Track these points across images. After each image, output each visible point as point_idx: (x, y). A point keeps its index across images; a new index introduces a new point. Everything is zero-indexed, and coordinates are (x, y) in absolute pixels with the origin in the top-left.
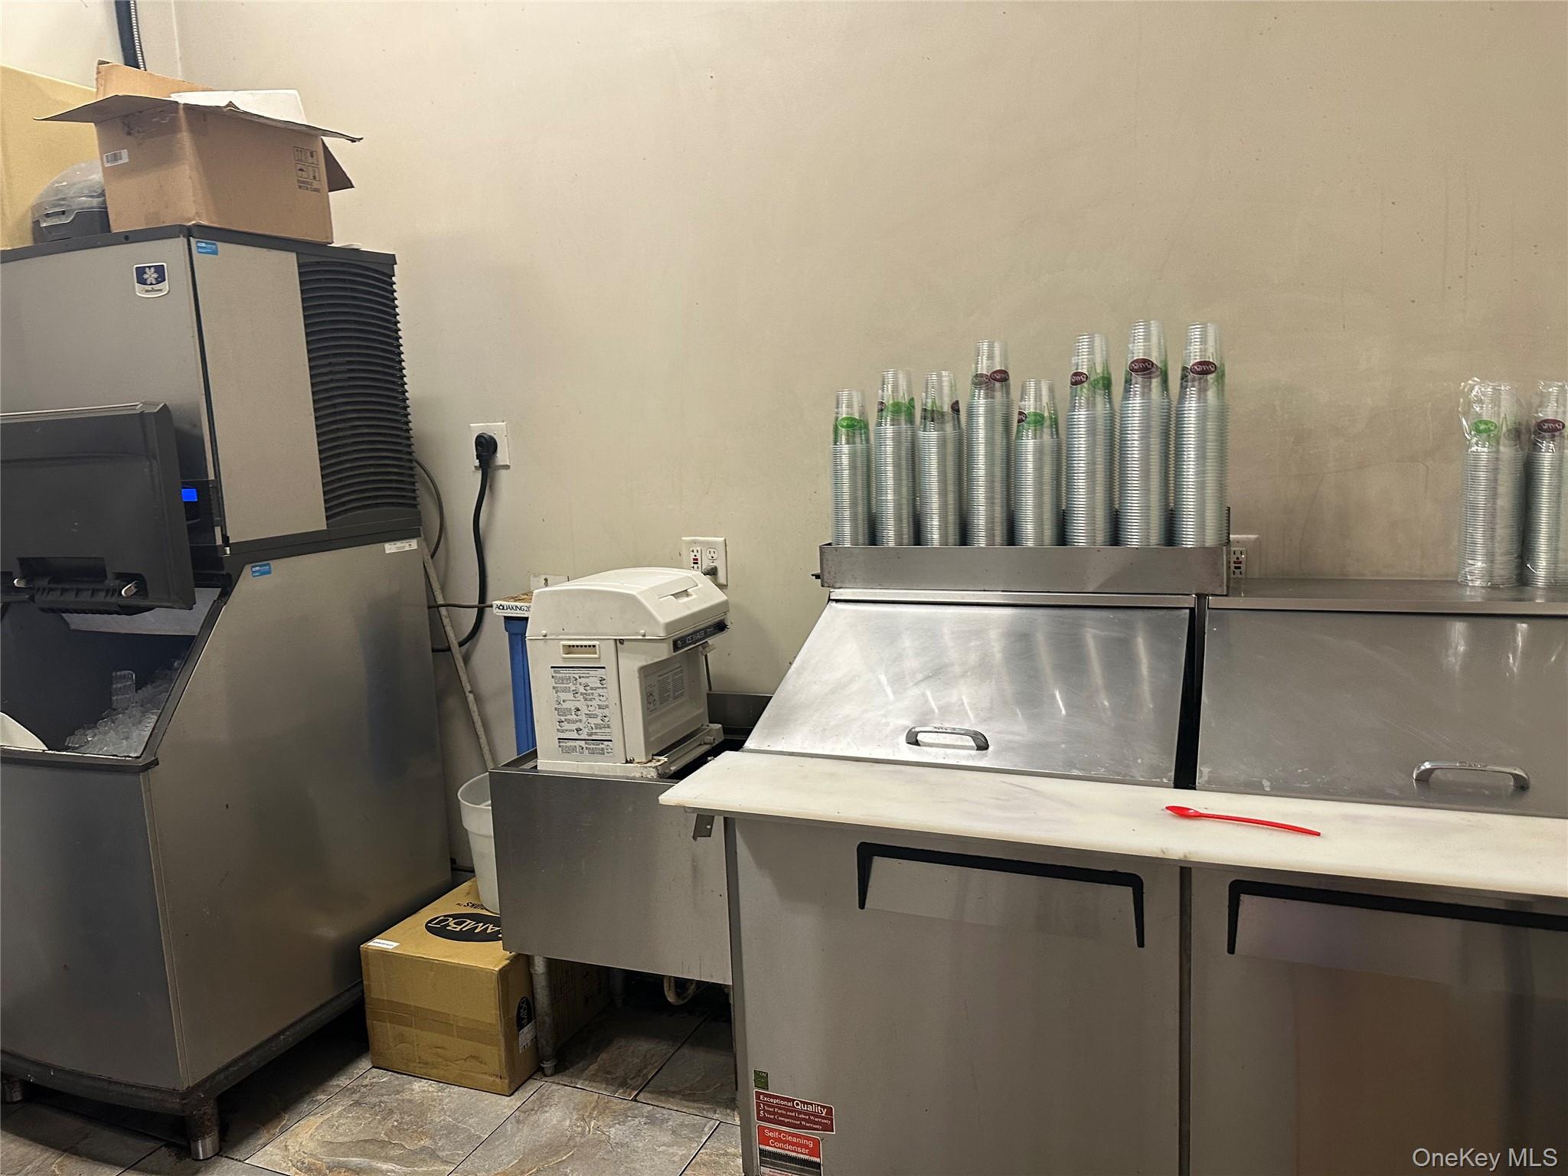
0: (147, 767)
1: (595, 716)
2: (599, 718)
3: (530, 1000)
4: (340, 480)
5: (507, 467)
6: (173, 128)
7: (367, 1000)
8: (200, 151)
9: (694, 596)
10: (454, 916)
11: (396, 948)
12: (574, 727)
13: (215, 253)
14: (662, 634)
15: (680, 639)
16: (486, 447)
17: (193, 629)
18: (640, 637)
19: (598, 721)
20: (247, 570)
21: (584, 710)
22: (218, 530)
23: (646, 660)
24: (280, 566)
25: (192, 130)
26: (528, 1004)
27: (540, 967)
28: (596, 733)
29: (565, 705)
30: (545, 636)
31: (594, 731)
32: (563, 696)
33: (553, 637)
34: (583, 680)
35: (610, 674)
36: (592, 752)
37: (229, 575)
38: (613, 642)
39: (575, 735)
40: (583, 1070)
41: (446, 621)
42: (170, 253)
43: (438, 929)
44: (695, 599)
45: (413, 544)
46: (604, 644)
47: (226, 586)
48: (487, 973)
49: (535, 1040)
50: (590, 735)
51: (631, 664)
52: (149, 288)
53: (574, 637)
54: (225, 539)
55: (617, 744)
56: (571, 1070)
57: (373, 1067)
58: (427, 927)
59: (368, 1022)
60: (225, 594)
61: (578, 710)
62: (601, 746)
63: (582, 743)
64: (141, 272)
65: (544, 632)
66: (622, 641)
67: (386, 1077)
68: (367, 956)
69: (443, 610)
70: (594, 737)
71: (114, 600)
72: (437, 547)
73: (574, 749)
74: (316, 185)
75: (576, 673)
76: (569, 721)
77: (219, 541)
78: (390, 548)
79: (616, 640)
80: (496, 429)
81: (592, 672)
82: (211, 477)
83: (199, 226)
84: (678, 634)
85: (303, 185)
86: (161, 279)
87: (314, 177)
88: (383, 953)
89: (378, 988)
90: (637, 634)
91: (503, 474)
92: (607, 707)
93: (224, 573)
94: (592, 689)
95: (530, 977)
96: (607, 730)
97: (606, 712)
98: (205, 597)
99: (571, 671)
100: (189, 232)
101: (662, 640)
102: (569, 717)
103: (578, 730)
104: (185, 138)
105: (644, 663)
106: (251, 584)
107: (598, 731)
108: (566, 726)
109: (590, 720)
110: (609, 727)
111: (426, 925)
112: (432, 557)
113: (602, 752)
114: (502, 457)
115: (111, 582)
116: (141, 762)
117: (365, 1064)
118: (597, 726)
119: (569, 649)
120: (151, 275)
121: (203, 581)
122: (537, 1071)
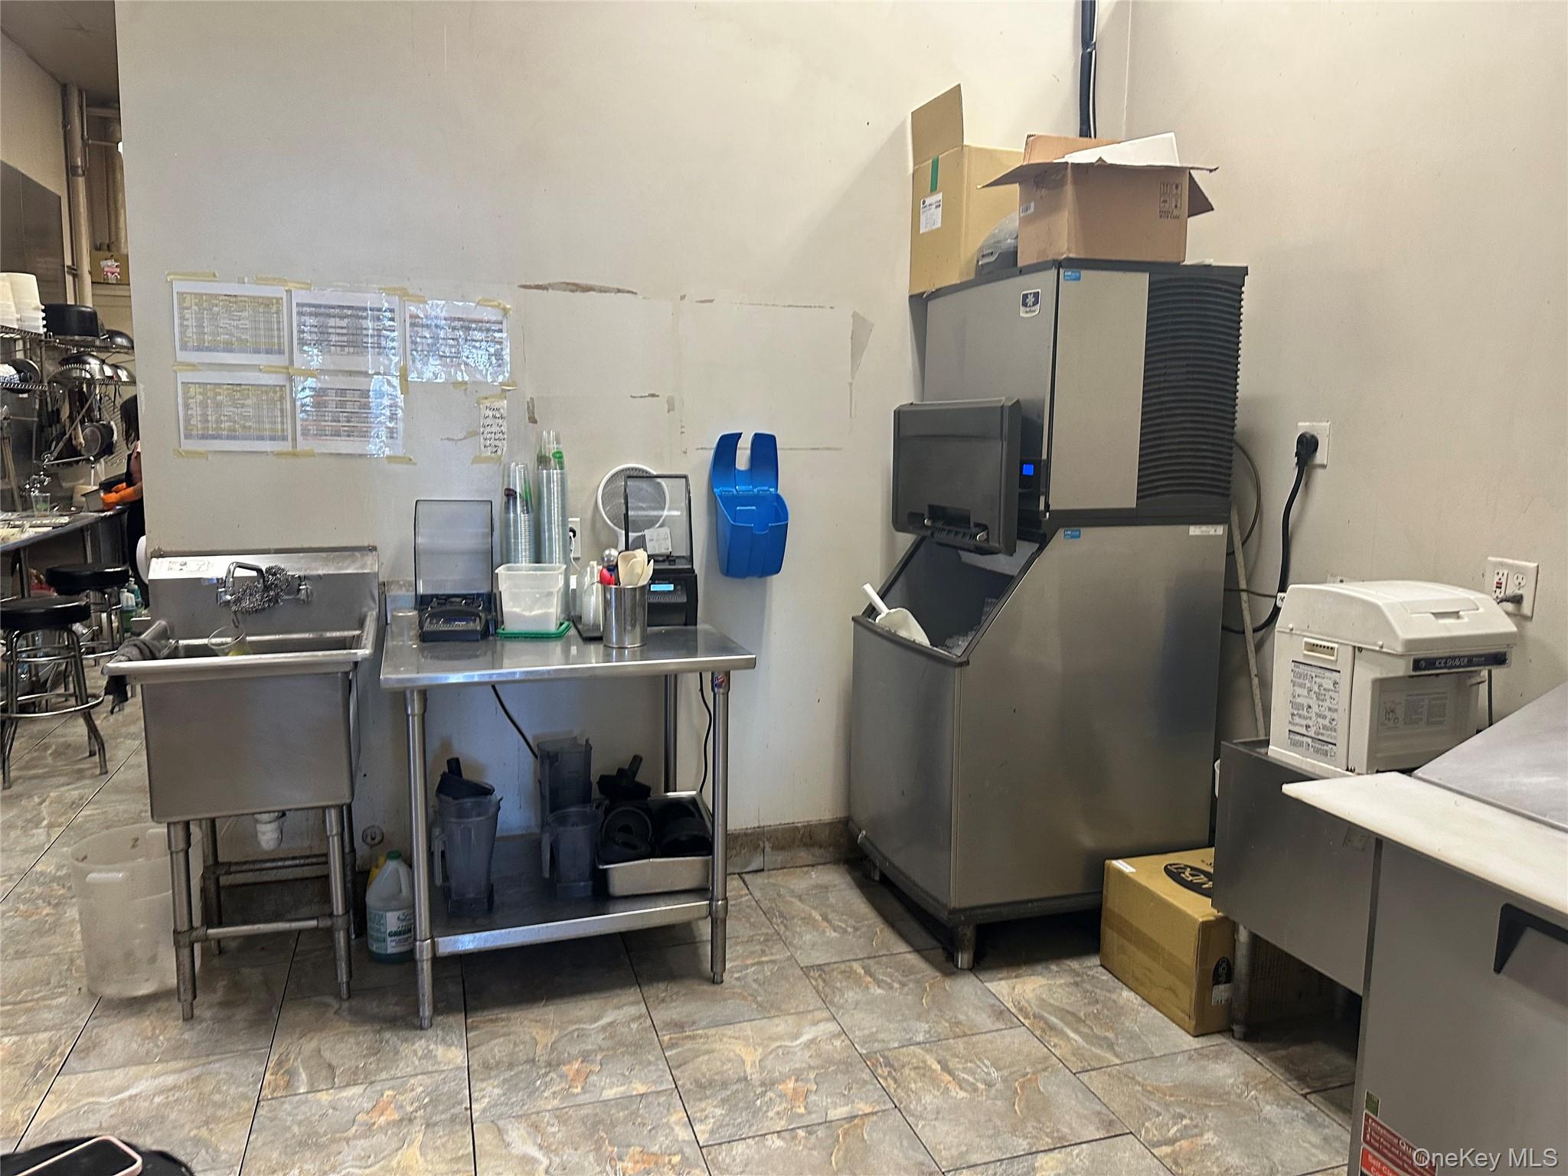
0: (961, 665)
1: (1325, 717)
2: (1327, 720)
3: (1231, 961)
4: (1156, 467)
5: (1324, 466)
6: (1061, 184)
7: (1103, 908)
8: (1079, 197)
9: (1466, 620)
10: (1192, 869)
11: (1133, 873)
12: (1304, 722)
13: (1078, 279)
14: (1399, 649)
15: (1426, 660)
16: (1307, 446)
17: (1015, 572)
18: (1377, 648)
19: (1326, 722)
20: (1060, 533)
21: (1315, 709)
22: (1042, 499)
23: (1381, 674)
24: (1089, 534)
25: (1075, 182)
26: (1228, 964)
27: (1243, 936)
28: (1323, 734)
29: (1298, 700)
30: (1292, 630)
31: (1321, 731)
32: (1299, 691)
33: (1298, 632)
34: (1318, 680)
35: (1344, 679)
36: (1317, 751)
37: (1045, 535)
38: (1351, 649)
39: (1303, 731)
40: (1272, 1050)
41: (1245, 606)
42: (1042, 283)
43: (1174, 874)
44: (1466, 623)
45: (1220, 530)
46: (1343, 648)
47: (1043, 542)
48: (1193, 920)
49: (1229, 1002)
50: (1318, 734)
51: (1366, 675)
52: (1028, 309)
53: (1316, 636)
54: (1047, 505)
55: (1341, 749)
56: (1259, 1045)
57: (1101, 965)
58: (1166, 869)
59: (1102, 925)
60: (1041, 549)
61: (1310, 707)
62: (1325, 747)
63: (1310, 740)
64: (1025, 297)
65: (1291, 626)
66: (1360, 649)
67: (1106, 976)
68: (1108, 872)
69: (1244, 596)
70: (1320, 737)
71: (973, 542)
72: (1248, 533)
73: (1301, 744)
74: (1176, 212)
75: (1314, 672)
76: (1300, 716)
77: (1042, 507)
78: (1195, 531)
79: (1354, 647)
80: (1320, 429)
81: (1328, 674)
82: (1044, 456)
83: (1068, 259)
84: (1421, 654)
85: (1164, 214)
86: (1036, 303)
87: (1176, 206)
88: (1120, 873)
89: (1114, 902)
90: (1375, 644)
91: (1319, 472)
92: (1336, 710)
93: (1041, 532)
94: (1324, 689)
95: (1234, 942)
96: (1333, 734)
97: (1335, 716)
98: (1025, 549)
99: (1309, 668)
100: (1059, 265)
101: (1401, 656)
102: (1301, 712)
103: (1308, 727)
104: (1069, 190)
105: (1378, 675)
106: (1061, 546)
107: (1325, 732)
108: (1297, 720)
109: (1319, 720)
110: (1335, 731)
111: (1166, 867)
112: (1243, 544)
113: (1326, 753)
114: (1321, 457)
115: (974, 530)
116: (959, 660)
117: (1095, 961)
118: (1324, 727)
119: (1312, 647)
120: (1031, 300)
121: (1024, 536)
122: (1226, 1030)
